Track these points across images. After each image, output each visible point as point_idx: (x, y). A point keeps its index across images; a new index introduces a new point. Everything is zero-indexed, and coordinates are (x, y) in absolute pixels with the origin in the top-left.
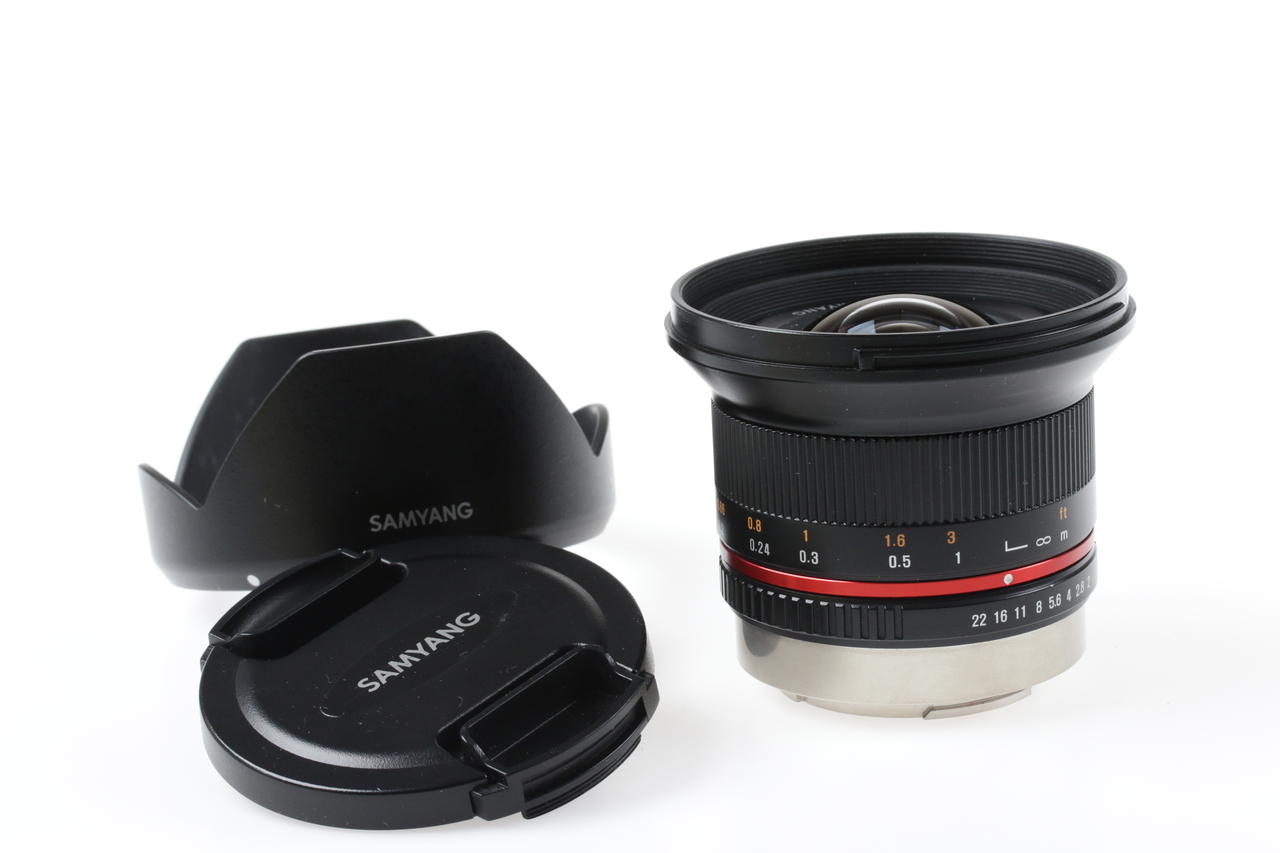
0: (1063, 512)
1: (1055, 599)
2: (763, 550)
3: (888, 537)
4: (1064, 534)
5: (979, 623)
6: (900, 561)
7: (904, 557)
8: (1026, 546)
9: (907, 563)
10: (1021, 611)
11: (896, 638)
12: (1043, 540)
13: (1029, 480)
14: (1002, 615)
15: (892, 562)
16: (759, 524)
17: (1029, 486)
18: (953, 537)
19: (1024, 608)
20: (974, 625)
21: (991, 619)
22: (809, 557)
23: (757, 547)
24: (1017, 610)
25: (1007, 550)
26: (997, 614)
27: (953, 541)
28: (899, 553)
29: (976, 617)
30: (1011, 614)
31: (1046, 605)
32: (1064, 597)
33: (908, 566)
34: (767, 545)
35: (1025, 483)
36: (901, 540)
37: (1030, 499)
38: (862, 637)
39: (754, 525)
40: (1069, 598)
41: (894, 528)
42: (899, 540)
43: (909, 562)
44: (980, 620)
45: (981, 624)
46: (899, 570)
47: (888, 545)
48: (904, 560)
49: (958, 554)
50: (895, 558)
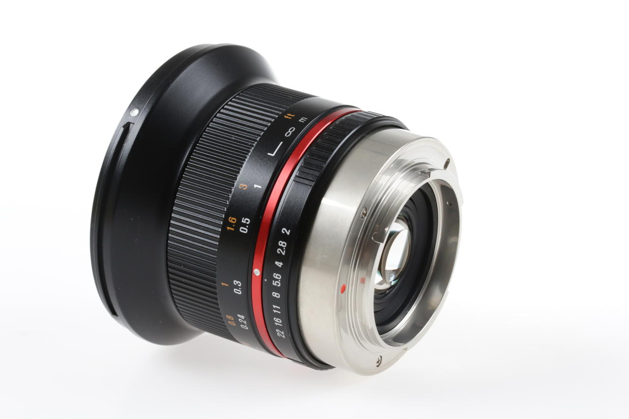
3: (228, 228)
6: (244, 225)
7: (243, 221)
9: (247, 221)
10: (276, 309)
15: (244, 230)
19: (274, 306)
22: (238, 287)
24: (275, 311)
28: (240, 224)
42: (232, 221)
43: (246, 219)
46: (250, 227)
47: (233, 229)
48: (245, 222)
49: (255, 186)
50: (241, 228)
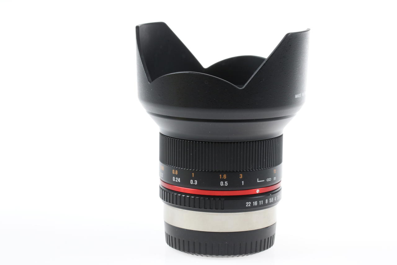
0: (275, 171)
1: (271, 199)
2: (178, 180)
3: (221, 175)
4: (275, 178)
5: (248, 205)
6: (224, 183)
7: (226, 182)
8: (264, 181)
10: (261, 202)
11: (222, 209)
12: (269, 179)
13: (266, 159)
14: (255, 203)
15: (222, 184)
16: (177, 172)
17: (266, 161)
18: (241, 176)
19: (262, 201)
20: (247, 206)
21: (252, 204)
22: (194, 182)
23: (176, 180)
24: (260, 202)
25: (258, 181)
26: (254, 202)
27: (242, 177)
28: (224, 181)
29: (247, 203)
30: (258, 203)
31: (269, 201)
32: (274, 199)
33: (227, 185)
34: (179, 179)
35: (264, 160)
36: (225, 176)
37: (265, 166)
38: (210, 209)
39: (175, 172)
40: (275, 200)
41: (223, 173)
42: (224, 176)
43: (227, 183)
44: (249, 204)
45: (249, 206)
46: (224, 187)
47: (221, 178)
48: (226, 183)
49: (243, 182)
50: (222, 182)
